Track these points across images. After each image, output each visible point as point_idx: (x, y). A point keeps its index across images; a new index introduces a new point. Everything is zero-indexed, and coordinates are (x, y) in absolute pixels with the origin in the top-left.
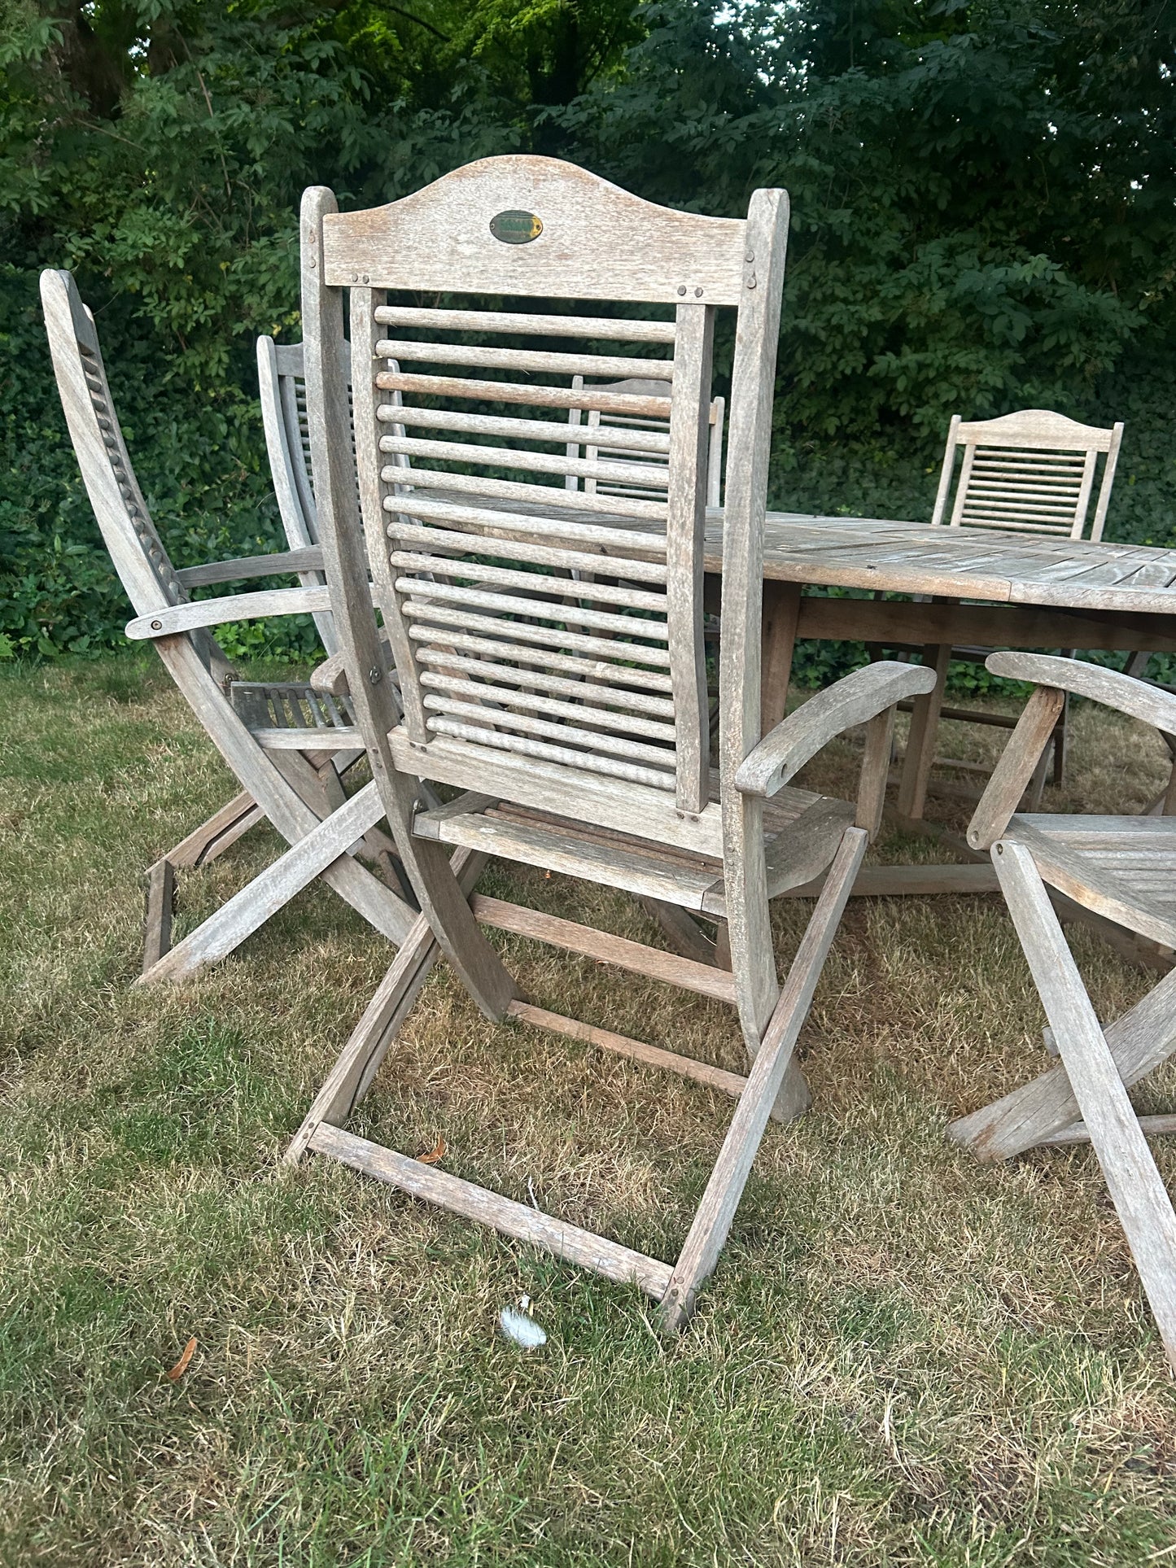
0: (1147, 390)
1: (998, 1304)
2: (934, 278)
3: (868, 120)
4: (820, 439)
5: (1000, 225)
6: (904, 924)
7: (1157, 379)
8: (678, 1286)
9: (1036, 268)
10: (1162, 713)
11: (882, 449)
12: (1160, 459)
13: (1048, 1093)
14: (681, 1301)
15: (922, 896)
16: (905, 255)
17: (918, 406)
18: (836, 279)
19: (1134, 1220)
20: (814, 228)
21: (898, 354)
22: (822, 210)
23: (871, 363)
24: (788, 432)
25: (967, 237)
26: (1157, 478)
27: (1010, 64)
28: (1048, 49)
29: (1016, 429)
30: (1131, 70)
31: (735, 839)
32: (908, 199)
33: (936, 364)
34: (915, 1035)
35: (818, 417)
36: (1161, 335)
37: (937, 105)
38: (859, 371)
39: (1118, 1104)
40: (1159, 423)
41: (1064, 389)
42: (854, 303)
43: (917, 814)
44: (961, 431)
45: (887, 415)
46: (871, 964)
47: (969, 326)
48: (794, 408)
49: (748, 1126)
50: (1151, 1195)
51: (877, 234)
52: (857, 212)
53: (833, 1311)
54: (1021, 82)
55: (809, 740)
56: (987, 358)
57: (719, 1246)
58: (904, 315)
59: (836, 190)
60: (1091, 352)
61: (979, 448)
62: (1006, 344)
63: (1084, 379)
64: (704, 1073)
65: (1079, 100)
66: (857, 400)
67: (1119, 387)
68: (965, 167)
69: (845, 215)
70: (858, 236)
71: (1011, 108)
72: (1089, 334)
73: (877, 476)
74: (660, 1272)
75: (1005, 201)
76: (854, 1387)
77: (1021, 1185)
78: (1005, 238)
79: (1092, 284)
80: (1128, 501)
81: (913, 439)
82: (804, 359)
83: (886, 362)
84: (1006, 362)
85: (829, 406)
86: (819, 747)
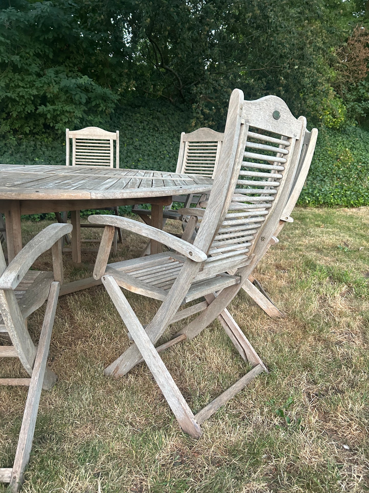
0: (125, 118)
1: (129, 427)
2: (53, 81)
3: (19, 26)
4: (24, 134)
5: (71, 65)
6: (81, 302)
7: (127, 114)
8: (15, 475)
9: (85, 80)
10: (143, 231)
11: (47, 137)
12: (132, 138)
13: (132, 352)
14: (17, 480)
15: (85, 289)
16: (42, 73)
17: (56, 123)
18: (18, 79)
19: (163, 385)
20: (6, 61)
21: (46, 106)
22: (8, 55)
23: (36, 109)
24: (12, 132)
25: (62, 68)
26: (132, 144)
27: (65, 13)
28: (76, 9)
29: (87, 133)
30: (102, 19)
31: (4, 305)
32: (39, 53)
33: (59, 109)
34: (89, 340)
35: (22, 127)
36: (125, 102)
37: (43, 23)
38: (33, 111)
39: (153, 352)
40: (130, 128)
41: (101, 117)
42: (27, 88)
43: (79, 261)
44: (70, 134)
45: (46, 126)
46: (72, 318)
47: (68, 97)
48: (12, 124)
49: (32, 404)
50: (166, 376)
51: (30, 65)
52: (21, 57)
53: (76, 456)
54: (69, 19)
55: (27, 263)
56: (75, 108)
57: (30, 451)
58: (45, 93)
59: (13, 49)
60: (106, 106)
61: (77, 139)
62: (80, 103)
63: (106, 115)
64: (15, 382)
65: (88, 27)
66: (35, 121)
67: (117, 117)
68: (56, 45)
69: (17, 58)
70: (23, 65)
71: (67, 27)
72: (105, 101)
73: (47, 147)
74: (7, 472)
75: (71, 57)
76: (87, 483)
77: (130, 382)
78: (73, 69)
79: (102, 85)
80: (125, 152)
81: (57, 134)
82: (12, 107)
83: (41, 109)
84: (82, 109)
85: (25, 123)
86: (32, 264)
